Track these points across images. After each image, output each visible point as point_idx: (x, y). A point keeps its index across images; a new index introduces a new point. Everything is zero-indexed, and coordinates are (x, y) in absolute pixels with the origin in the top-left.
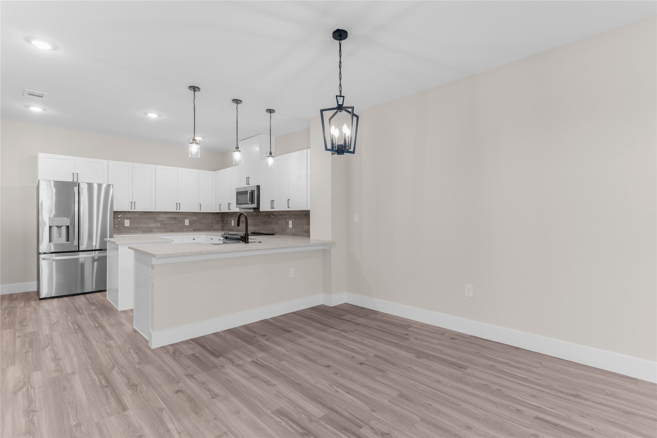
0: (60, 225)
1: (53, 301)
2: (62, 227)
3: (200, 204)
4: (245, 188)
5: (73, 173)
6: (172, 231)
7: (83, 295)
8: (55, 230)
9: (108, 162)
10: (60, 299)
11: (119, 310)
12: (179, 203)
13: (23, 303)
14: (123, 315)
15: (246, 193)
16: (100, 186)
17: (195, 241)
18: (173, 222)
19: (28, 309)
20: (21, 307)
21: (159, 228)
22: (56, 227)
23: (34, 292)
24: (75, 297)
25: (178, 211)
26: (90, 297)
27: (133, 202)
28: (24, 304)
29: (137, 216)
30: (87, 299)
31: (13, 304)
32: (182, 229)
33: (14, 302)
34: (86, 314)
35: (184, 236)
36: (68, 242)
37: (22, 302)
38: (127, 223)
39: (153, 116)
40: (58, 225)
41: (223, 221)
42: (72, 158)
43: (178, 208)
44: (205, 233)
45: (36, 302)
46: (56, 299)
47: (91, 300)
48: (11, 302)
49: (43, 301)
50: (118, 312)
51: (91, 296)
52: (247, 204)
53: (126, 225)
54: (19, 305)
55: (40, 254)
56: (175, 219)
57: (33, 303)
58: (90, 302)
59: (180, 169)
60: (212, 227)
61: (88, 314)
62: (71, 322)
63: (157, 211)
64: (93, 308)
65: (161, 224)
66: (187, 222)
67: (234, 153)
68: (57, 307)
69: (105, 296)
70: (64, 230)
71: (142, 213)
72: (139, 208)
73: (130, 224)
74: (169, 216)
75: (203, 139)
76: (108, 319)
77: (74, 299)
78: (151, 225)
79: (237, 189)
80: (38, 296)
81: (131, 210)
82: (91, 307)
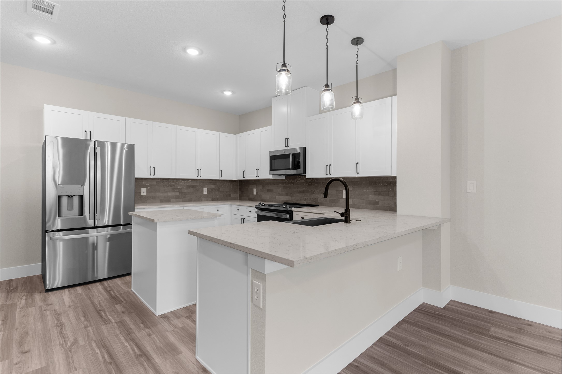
0: (72, 194)
1: (63, 293)
2: (74, 197)
3: (221, 171)
4: (284, 151)
5: (86, 131)
6: (190, 200)
7: (99, 283)
8: (65, 201)
9: (125, 119)
10: (71, 289)
11: (157, 315)
12: (201, 170)
13: (24, 298)
14: (166, 325)
15: (287, 156)
16: (114, 145)
17: (219, 212)
18: (191, 190)
19: (32, 311)
20: (21, 305)
21: (177, 197)
22: (67, 197)
23: (38, 276)
24: (90, 286)
25: (199, 178)
26: (109, 287)
27: (153, 167)
28: (26, 299)
29: (155, 183)
30: (105, 289)
31: (11, 299)
32: (200, 199)
33: (13, 294)
34: (114, 322)
35: (208, 207)
36: (82, 216)
37: (23, 296)
38: (144, 192)
39: (193, 52)
40: (69, 195)
41: (240, 190)
42: (85, 113)
43: (200, 175)
44: (229, 203)
45: (42, 294)
46: (66, 290)
47: (112, 293)
48: (9, 295)
49: (50, 293)
50: (155, 317)
51: (110, 285)
52: (289, 169)
53: (142, 194)
54: (20, 301)
55: (46, 232)
56: (193, 187)
57: (38, 297)
58: (111, 295)
59: (201, 130)
60: (230, 196)
61: (116, 323)
62: (95, 341)
63: (178, 177)
64: (118, 307)
65: (179, 193)
66: (205, 191)
67: (324, 93)
68: (69, 307)
69: (129, 284)
70: (76, 201)
71: (159, 180)
72: (159, 175)
73: (147, 193)
74: (187, 183)
75: (232, 94)
76: (149, 335)
77: (89, 289)
78: (169, 194)
79: (270, 152)
80: (43, 284)
81: (151, 177)
82: (116, 306)
